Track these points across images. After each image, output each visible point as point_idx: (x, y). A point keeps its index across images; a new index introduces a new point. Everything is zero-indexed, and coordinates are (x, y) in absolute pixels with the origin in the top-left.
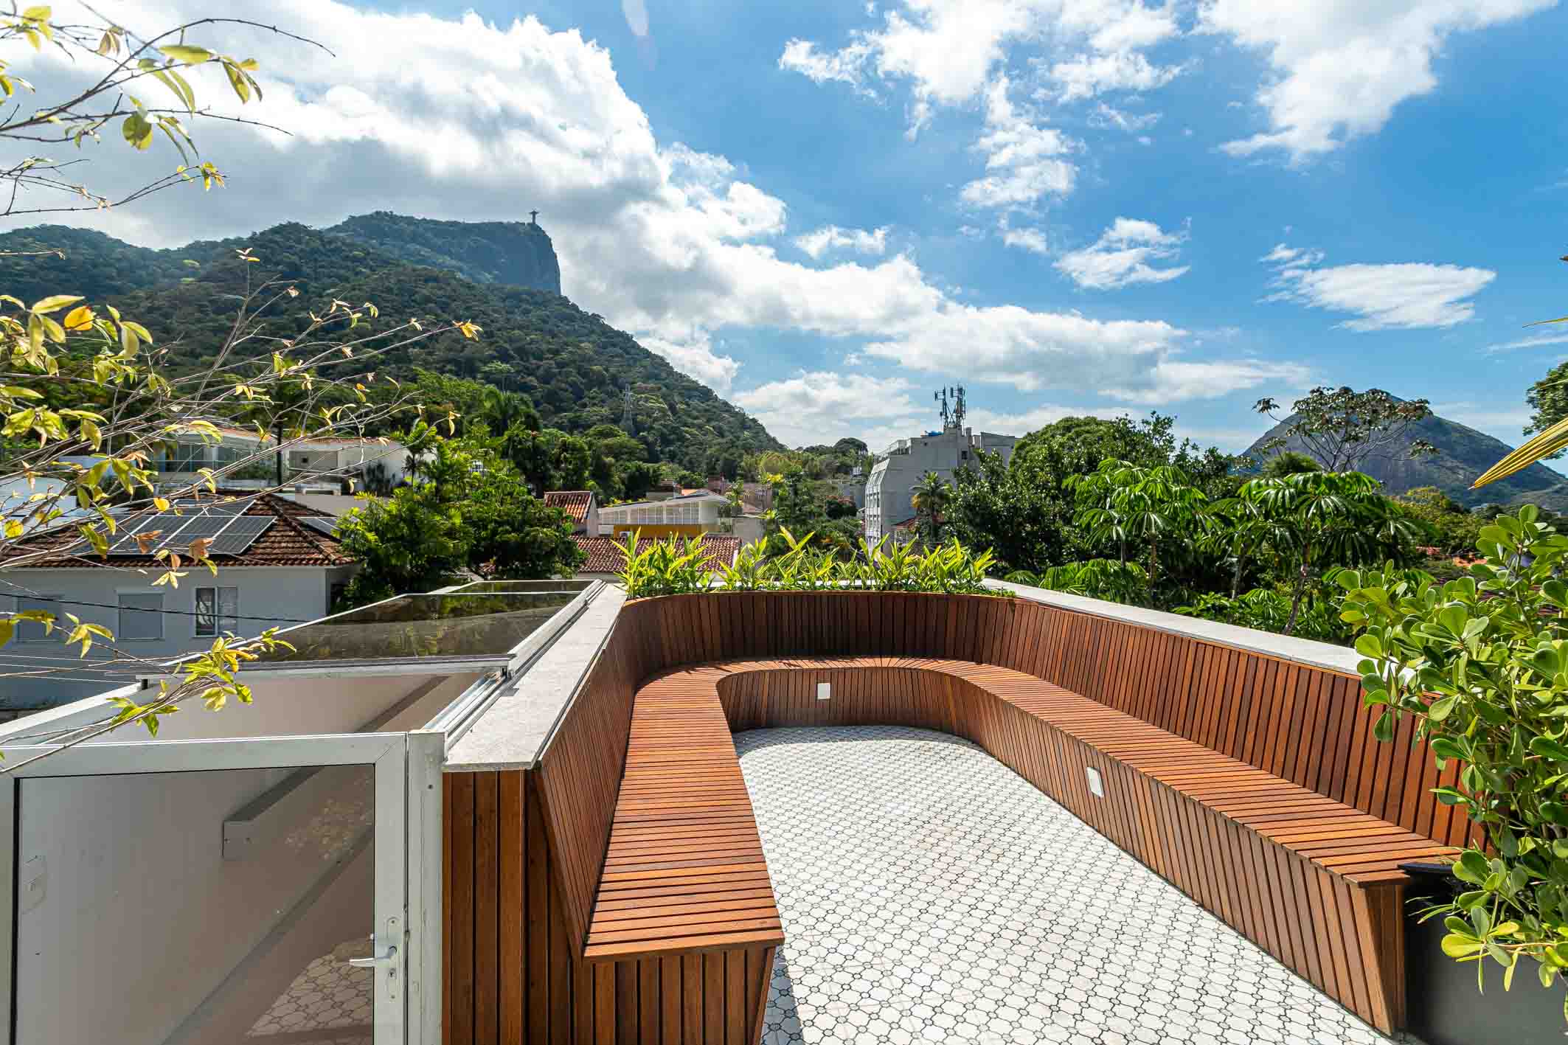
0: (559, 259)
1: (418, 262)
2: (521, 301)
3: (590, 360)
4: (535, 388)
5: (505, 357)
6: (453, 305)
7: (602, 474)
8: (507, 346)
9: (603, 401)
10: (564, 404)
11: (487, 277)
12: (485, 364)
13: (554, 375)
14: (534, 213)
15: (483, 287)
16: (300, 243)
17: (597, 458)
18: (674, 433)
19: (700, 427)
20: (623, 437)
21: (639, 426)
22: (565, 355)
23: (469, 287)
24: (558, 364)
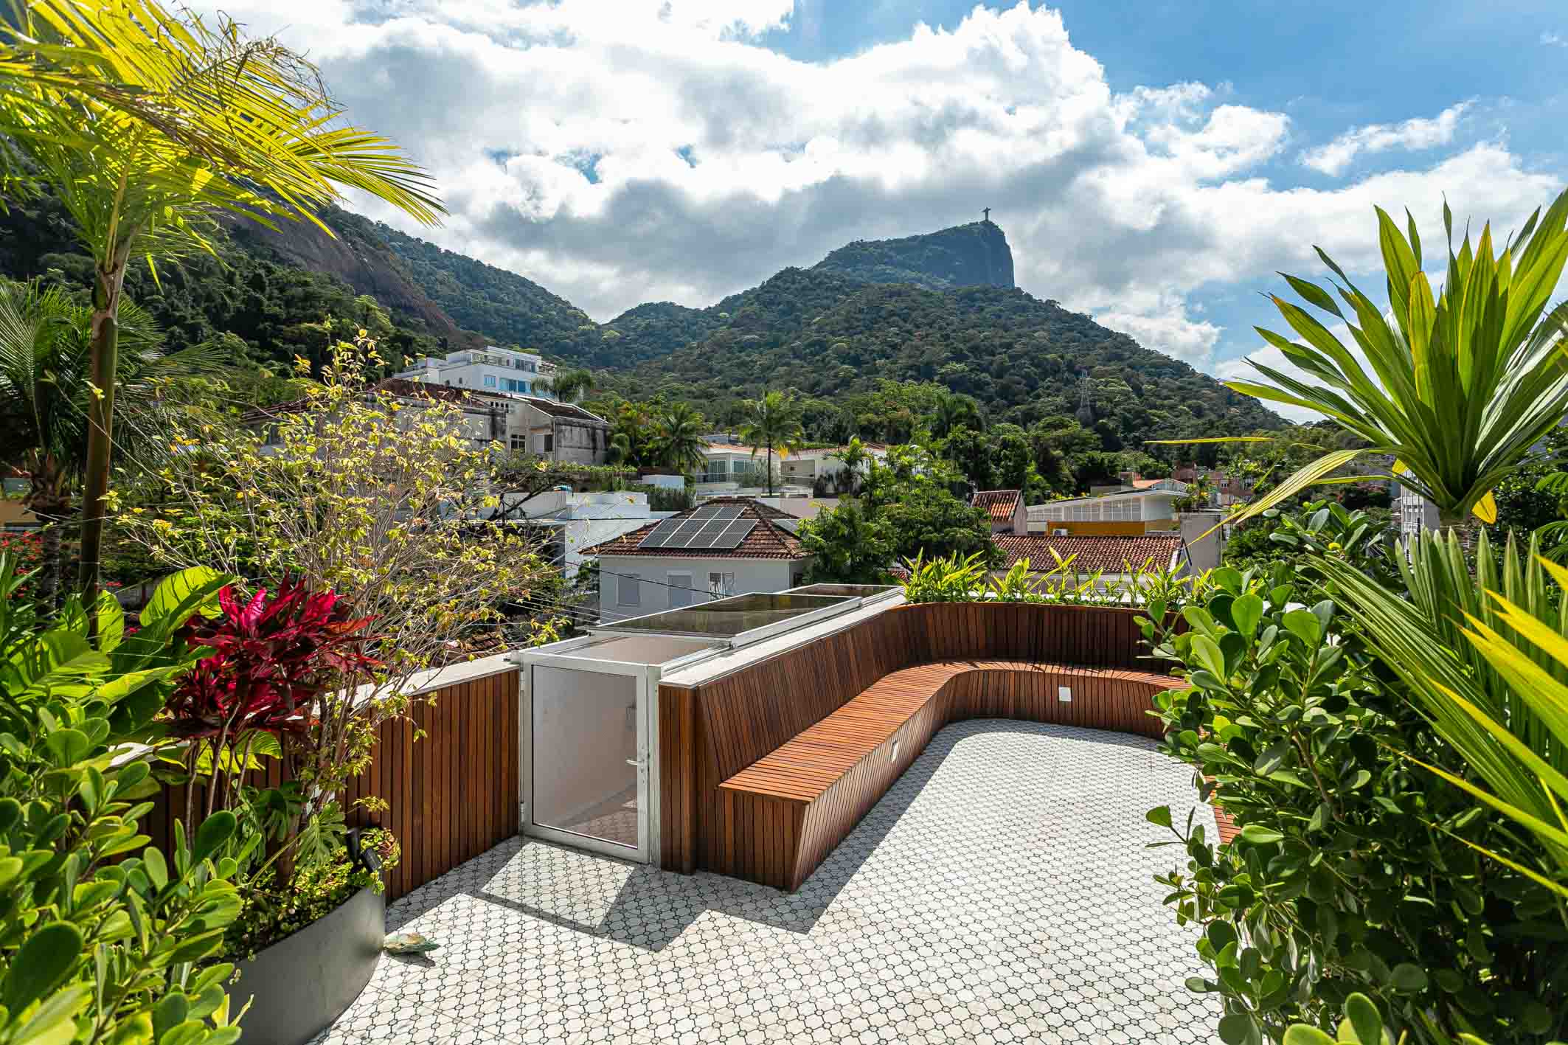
0: (1012, 251)
1: (884, 281)
2: (974, 300)
3: (1045, 350)
4: (988, 384)
5: (959, 357)
6: (914, 315)
7: (1049, 467)
8: (961, 346)
9: (1058, 390)
10: (1017, 398)
11: (944, 283)
12: (942, 366)
13: (1008, 369)
14: (987, 211)
15: (939, 292)
16: (793, 283)
17: (1045, 451)
18: (1139, 417)
19: (1172, 408)
20: (1075, 427)
21: (1098, 414)
22: (1018, 347)
23: (927, 295)
24: (1011, 358)
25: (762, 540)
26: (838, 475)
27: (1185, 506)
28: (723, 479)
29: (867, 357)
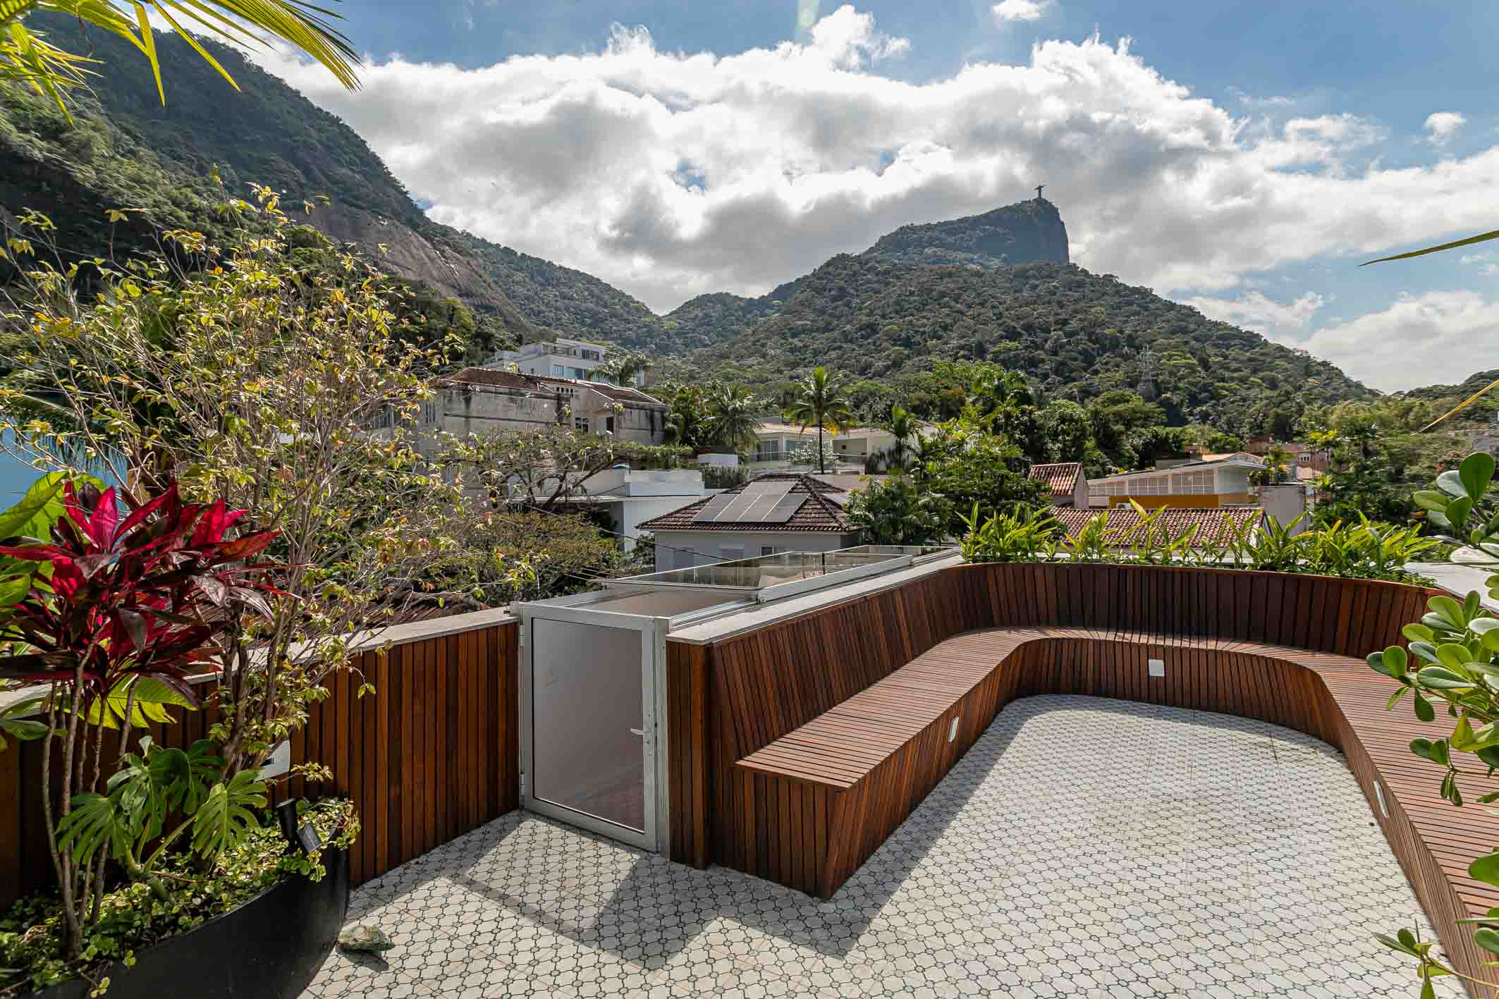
1: (935, 263)
2: (1028, 278)
3: (1102, 325)
4: (1043, 361)
5: (1012, 335)
6: (965, 295)
7: (1109, 443)
8: (1014, 324)
9: (1118, 365)
10: (1074, 375)
11: (995, 263)
12: (994, 344)
13: (1064, 345)
14: (1039, 188)
15: (991, 272)
16: (845, 269)
17: (1105, 426)
18: (1206, 391)
19: (1242, 380)
20: (1136, 402)
21: (1159, 388)
22: (1074, 324)
23: (978, 274)
24: (1068, 335)
25: (812, 514)
26: (890, 453)
27: (1263, 480)
28: (776, 457)
29: (918, 338)
